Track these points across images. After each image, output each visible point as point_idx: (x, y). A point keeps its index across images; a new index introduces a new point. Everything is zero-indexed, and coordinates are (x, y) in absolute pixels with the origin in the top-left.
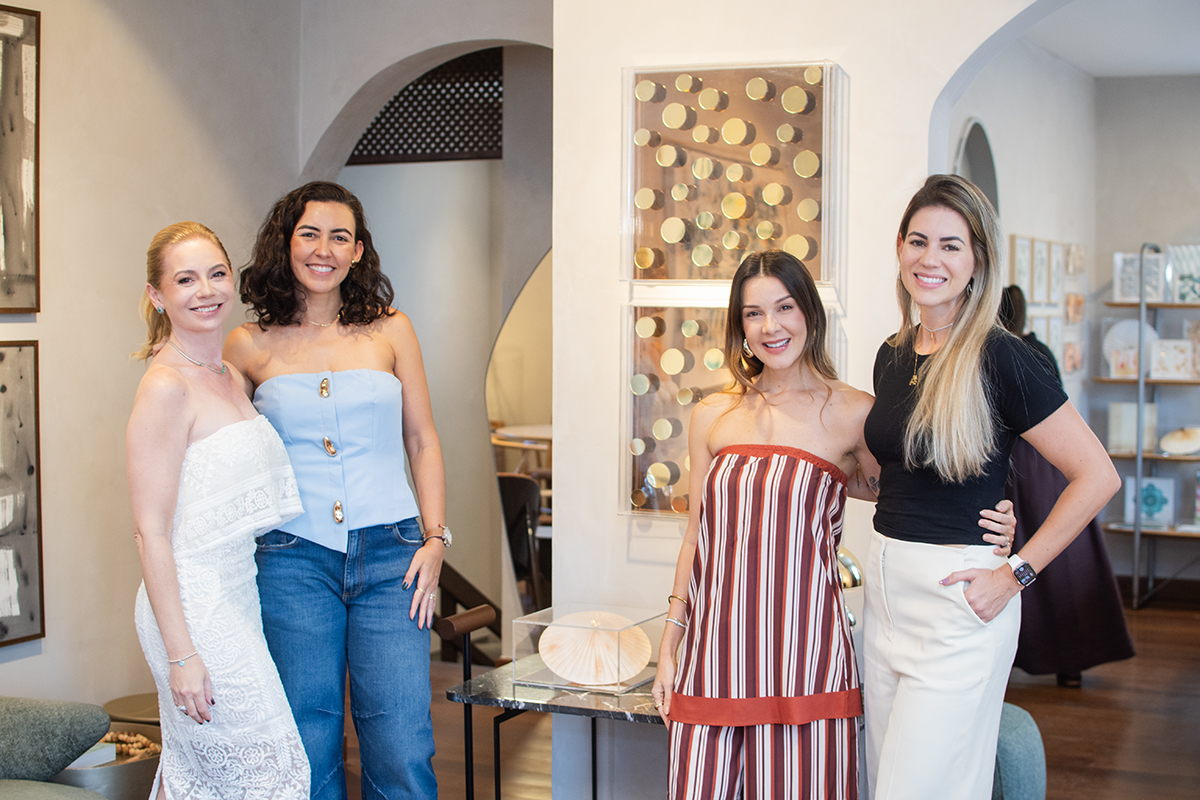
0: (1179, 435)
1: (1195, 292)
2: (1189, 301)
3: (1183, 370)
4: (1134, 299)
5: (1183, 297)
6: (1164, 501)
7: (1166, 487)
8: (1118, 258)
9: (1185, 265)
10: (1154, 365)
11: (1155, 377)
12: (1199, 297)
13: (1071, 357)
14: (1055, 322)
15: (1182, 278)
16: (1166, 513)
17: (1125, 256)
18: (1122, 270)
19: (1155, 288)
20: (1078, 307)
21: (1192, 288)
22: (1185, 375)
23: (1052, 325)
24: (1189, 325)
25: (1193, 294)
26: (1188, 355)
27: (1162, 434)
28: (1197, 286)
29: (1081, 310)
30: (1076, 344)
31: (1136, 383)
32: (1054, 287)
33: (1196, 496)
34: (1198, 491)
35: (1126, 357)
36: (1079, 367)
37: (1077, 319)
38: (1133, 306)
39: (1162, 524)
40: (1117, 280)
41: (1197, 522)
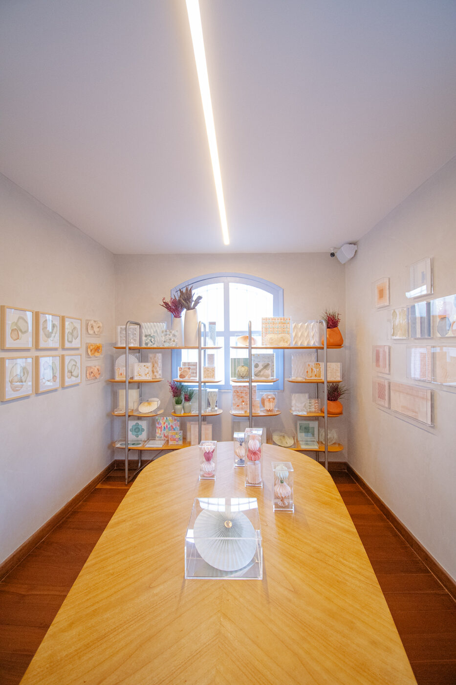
0: (146, 404)
1: (152, 342)
2: (149, 346)
3: (148, 375)
4: (124, 346)
5: (147, 344)
6: (143, 430)
7: (144, 424)
8: (119, 327)
9: (149, 331)
10: (136, 374)
11: (137, 378)
12: (154, 344)
13: (92, 372)
14: (73, 357)
15: (146, 336)
16: (144, 436)
17: (122, 327)
18: (120, 333)
19: (135, 340)
20: (97, 349)
21: (151, 340)
22: (148, 378)
23: (67, 360)
24: (151, 355)
25: (150, 343)
26: (150, 369)
27: (140, 403)
28: (153, 339)
29: (100, 351)
30: (95, 367)
31: (125, 382)
32: (70, 340)
33: (157, 427)
34: (157, 425)
35: (122, 370)
36: (98, 376)
37: (97, 354)
38: (124, 348)
39: (141, 441)
40: (119, 337)
41: (157, 439)
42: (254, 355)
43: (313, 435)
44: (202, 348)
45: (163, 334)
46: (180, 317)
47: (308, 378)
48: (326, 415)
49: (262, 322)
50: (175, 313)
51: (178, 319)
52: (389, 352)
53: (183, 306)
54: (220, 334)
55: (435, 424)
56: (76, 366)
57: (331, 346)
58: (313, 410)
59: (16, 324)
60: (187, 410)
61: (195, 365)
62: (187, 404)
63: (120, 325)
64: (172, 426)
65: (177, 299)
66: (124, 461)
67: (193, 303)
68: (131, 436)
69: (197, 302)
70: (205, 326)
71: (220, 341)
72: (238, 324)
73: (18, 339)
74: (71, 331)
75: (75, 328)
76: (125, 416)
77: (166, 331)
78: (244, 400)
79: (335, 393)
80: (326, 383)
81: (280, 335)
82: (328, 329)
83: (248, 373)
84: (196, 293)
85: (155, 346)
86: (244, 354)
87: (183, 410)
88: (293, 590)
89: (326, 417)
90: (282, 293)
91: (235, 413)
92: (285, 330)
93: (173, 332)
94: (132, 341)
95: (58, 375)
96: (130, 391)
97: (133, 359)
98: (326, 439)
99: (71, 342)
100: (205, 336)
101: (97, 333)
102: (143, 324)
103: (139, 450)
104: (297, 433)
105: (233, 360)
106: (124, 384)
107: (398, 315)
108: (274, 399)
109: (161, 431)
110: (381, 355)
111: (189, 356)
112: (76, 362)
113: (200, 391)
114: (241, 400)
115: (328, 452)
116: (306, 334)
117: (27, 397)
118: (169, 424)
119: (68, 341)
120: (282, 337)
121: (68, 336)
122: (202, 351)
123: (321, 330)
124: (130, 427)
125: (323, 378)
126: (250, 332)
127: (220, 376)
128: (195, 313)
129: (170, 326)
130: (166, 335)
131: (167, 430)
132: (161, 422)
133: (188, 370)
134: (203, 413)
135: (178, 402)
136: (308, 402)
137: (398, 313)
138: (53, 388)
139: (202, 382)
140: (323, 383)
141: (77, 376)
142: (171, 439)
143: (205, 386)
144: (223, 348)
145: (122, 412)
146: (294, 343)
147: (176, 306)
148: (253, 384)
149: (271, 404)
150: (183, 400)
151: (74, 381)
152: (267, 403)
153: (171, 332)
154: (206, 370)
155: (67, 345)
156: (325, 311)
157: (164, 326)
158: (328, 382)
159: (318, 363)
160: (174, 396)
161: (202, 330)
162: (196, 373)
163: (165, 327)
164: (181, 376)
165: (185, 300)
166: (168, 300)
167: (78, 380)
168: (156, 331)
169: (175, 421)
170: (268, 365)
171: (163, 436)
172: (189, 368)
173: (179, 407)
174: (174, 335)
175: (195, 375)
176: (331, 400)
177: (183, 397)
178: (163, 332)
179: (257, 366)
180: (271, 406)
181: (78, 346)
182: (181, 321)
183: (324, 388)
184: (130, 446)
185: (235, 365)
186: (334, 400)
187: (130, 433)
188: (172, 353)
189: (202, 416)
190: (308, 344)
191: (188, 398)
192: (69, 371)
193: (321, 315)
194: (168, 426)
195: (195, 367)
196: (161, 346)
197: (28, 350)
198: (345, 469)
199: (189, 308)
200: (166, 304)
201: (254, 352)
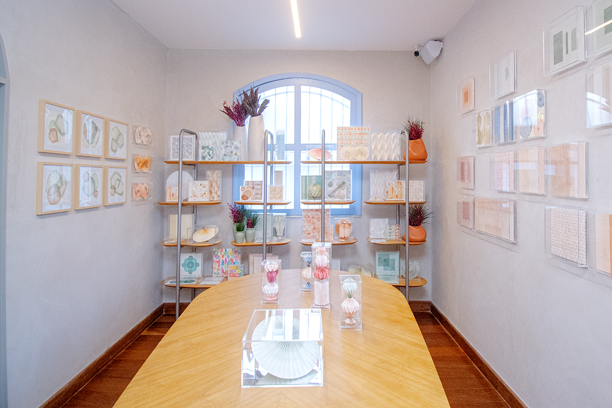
0: (202, 231)
1: (209, 155)
2: (206, 160)
3: (205, 196)
4: (177, 160)
5: (204, 158)
6: (197, 265)
7: (198, 258)
8: (172, 137)
9: (206, 142)
10: (190, 194)
11: (191, 200)
12: (212, 158)
13: (139, 191)
14: (117, 170)
15: (203, 148)
16: (198, 272)
17: (174, 136)
18: (173, 144)
19: (190, 153)
20: (145, 163)
21: (209, 153)
22: (205, 199)
23: (111, 172)
24: (209, 173)
25: (208, 156)
26: (207, 188)
27: (195, 231)
28: (211, 152)
29: (148, 165)
30: (143, 184)
31: (178, 204)
32: (114, 148)
33: (213, 261)
34: (214, 259)
35: (175, 190)
36: (146, 197)
37: (145, 170)
38: (177, 163)
39: (195, 278)
40: (171, 149)
41: (214, 275)
42: (328, 172)
43: (393, 268)
44: (269, 163)
45: (223, 146)
46: (244, 125)
47: (387, 200)
48: (407, 243)
49: (338, 133)
50: (237, 120)
51: (241, 128)
52: (474, 162)
53: (246, 113)
54: (289, 147)
55: (518, 240)
56: (120, 181)
57: (413, 160)
58: (394, 237)
59: (55, 124)
60: (249, 239)
61: (260, 184)
62: (250, 231)
63: (173, 135)
64: (231, 260)
65: (241, 103)
66: (175, 304)
67: (258, 109)
68: (184, 273)
69: (263, 107)
70: (272, 137)
71: (290, 156)
72: (310, 136)
73: (57, 141)
74: (116, 138)
75: (120, 134)
76: (176, 246)
77: (227, 143)
78: (316, 227)
79: (417, 216)
80: (407, 204)
81: (357, 148)
82: (410, 141)
83: (320, 193)
84: (262, 96)
85: (214, 160)
86: (316, 171)
87: (245, 239)
88: (354, 394)
89: (407, 245)
90: (361, 97)
91: (305, 241)
92: (363, 142)
93: (235, 143)
94: (186, 154)
95: (100, 189)
96: (183, 216)
97: (187, 176)
98: (407, 271)
99: (115, 151)
100: (272, 150)
101: (145, 143)
102: (200, 134)
103: (192, 288)
104: (375, 266)
105: (304, 178)
106: (177, 206)
107: (483, 120)
108: (350, 225)
109: (219, 266)
110: (466, 168)
111: (253, 174)
112: (121, 177)
113: (265, 216)
114: (312, 227)
115: (410, 287)
116: (386, 147)
117: (65, 213)
118: (228, 256)
119: (113, 150)
120: (359, 150)
121: (112, 143)
122: (269, 168)
123: (402, 142)
124: (182, 262)
125: (404, 199)
126: (324, 144)
127: (288, 196)
128: (262, 119)
129: (231, 138)
130: (227, 147)
131: (226, 265)
132: (219, 254)
133: (251, 190)
134: (268, 242)
135: (239, 229)
136: (388, 227)
137: (482, 118)
138: (94, 205)
139: (268, 204)
140: (404, 204)
141: (121, 195)
142: (230, 274)
143: (271, 210)
144: (293, 164)
145: (174, 242)
146: (373, 157)
147: (238, 112)
148: (327, 207)
149: (346, 230)
150: (246, 227)
151: (116, 199)
152: (341, 229)
153: (232, 144)
154: (273, 190)
155: (111, 155)
156: (408, 120)
157: (223, 136)
158: (409, 204)
159: (400, 181)
160: (235, 222)
161: (269, 142)
162: (261, 194)
163: (226, 137)
164: (243, 197)
165: (250, 105)
166: (230, 105)
167: (122, 199)
168: (216, 142)
169: (235, 253)
170: (344, 183)
171: (221, 272)
172: (253, 188)
173: (240, 234)
174: (236, 148)
175: (259, 196)
176: (413, 225)
177: (245, 223)
178: (223, 143)
179: (330, 185)
180: (347, 232)
181: (124, 157)
182: (244, 130)
183: (405, 210)
184: (182, 284)
185: (306, 184)
186: (417, 225)
187: (182, 268)
188: (234, 169)
189: (267, 245)
190: (388, 159)
191: (252, 224)
192: (111, 187)
193: (403, 125)
194: (227, 260)
195: (260, 187)
196: (221, 160)
197: (67, 156)
198: (429, 310)
199: (254, 115)
200: (227, 109)
201: (328, 168)
